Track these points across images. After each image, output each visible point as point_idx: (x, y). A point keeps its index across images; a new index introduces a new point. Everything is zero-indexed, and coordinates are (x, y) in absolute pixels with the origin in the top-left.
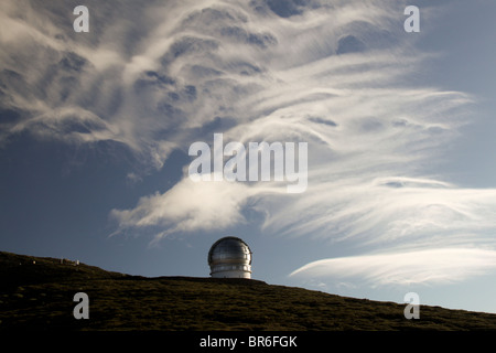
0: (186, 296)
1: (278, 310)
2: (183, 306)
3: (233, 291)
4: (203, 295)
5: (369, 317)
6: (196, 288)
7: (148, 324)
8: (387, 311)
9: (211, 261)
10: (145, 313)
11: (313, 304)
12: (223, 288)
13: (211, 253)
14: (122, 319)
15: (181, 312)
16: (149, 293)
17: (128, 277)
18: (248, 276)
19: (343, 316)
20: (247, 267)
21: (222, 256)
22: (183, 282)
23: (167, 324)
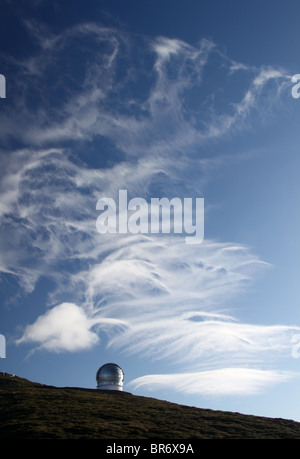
0: (81, 401)
1: (138, 412)
2: (78, 407)
3: (111, 398)
4: (92, 401)
5: (195, 419)
6: (87, 396)
7: (55, 418)
8: (207, 415)
9: (98, 378)
10: (54, 411)
11: (161, 409)
12: (104, 397)
13: (99, 373)
14: (39, 414)
15: (77, 411)
16: (58, 397)
17: (45, 386)
18: (121, 389)
19: (179, 418)
20: (121, 383)
21: (105, 375)
22: (79, 391)
23: (67, 418)
